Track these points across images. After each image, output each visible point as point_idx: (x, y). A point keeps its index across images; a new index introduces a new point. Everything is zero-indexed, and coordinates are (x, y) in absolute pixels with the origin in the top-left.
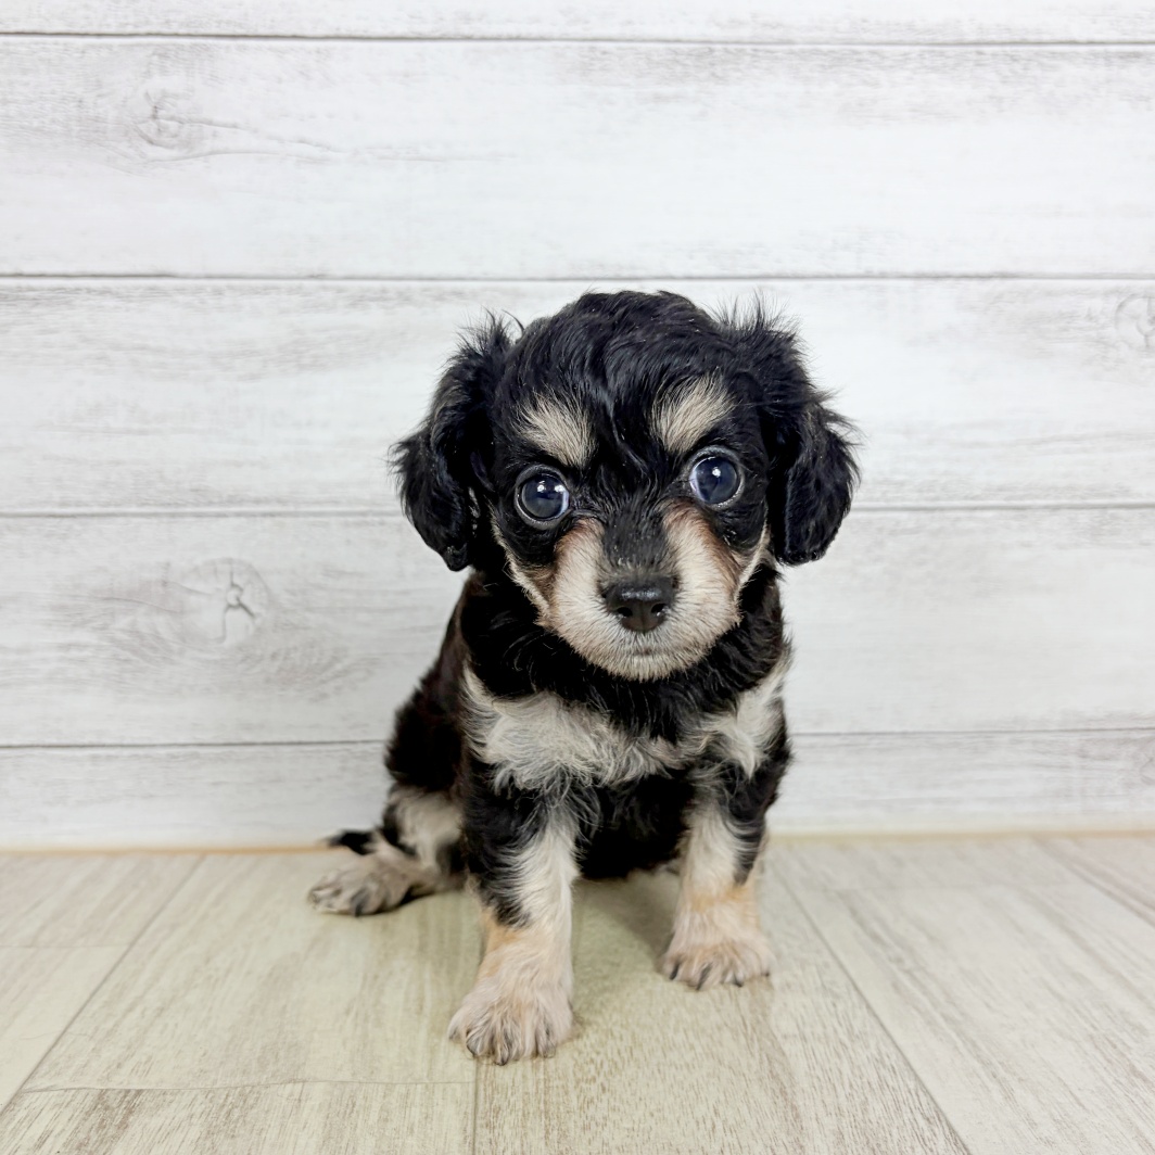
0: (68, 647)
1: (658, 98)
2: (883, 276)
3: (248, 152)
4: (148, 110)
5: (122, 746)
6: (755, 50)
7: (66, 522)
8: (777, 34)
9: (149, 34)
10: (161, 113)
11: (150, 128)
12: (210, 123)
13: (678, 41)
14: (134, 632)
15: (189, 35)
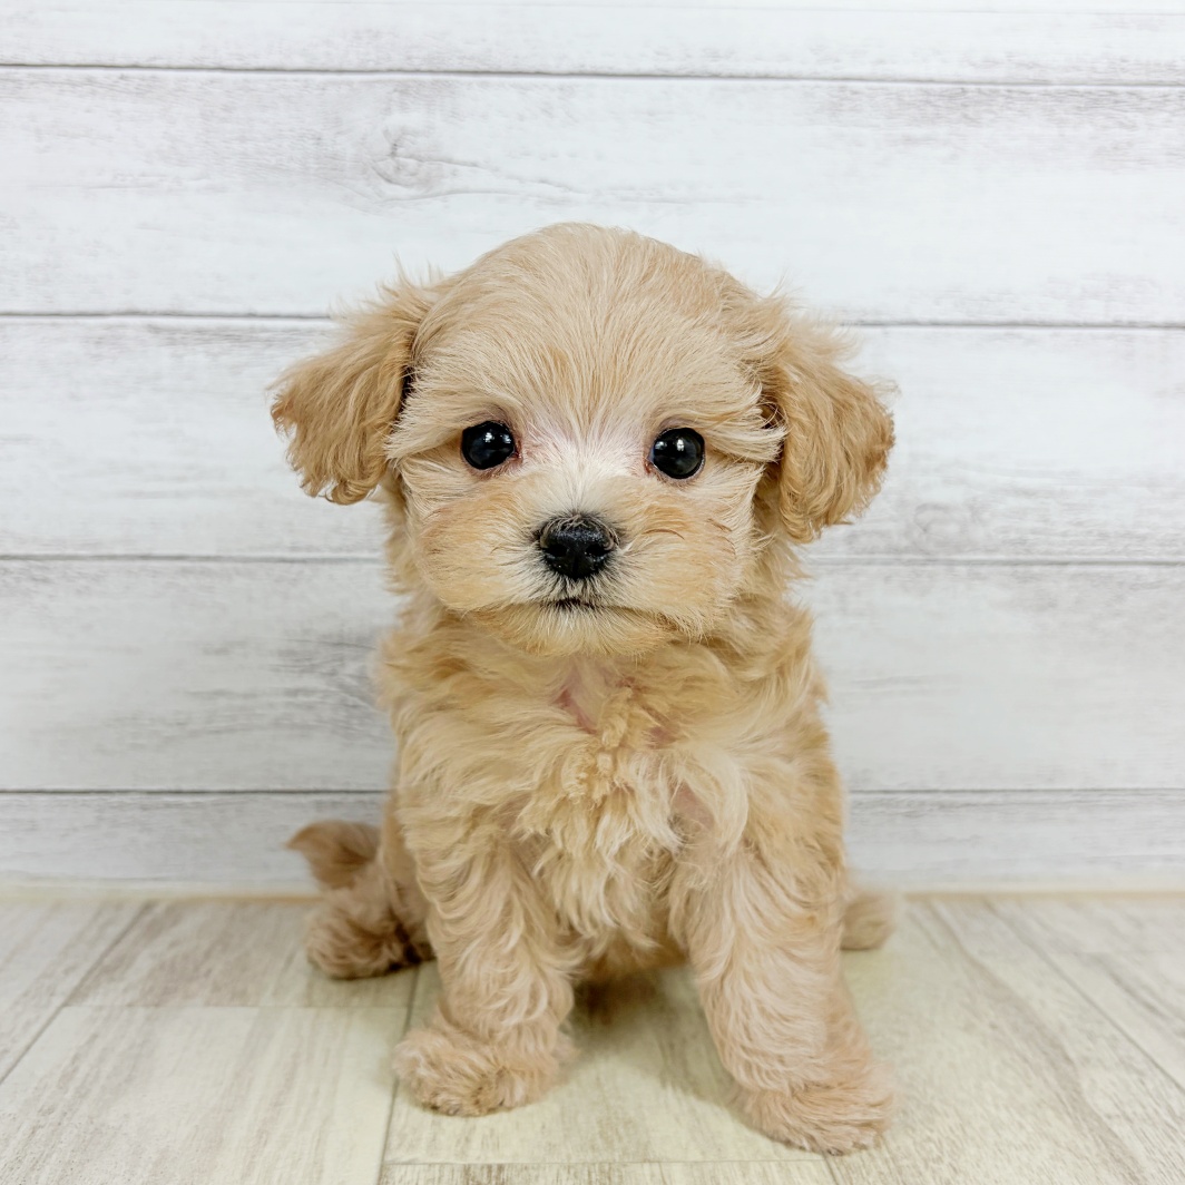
0: (294, 692)
1: (908, 140)
2: (1132, 325)
3: (489, 192)
4: (387, 147)
5: (348, 792)
6: (1009, 91)
7: (296, 567)
8: (1032, 74)
9: (390, 71)
10: (400, 150)
11: (388, 166)
12: (450, 161)
13: (931, 81)
14: (362, 677)
15: (431, 72)
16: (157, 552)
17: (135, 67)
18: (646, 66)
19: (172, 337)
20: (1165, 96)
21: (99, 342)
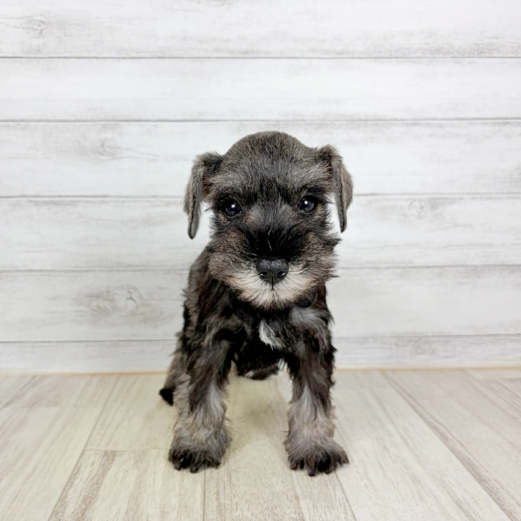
0: (77, 311)
3: (132, 158)
4: (100, 144)
5: (95, 341)
6: (293, 124)
7: (77, 273)
8: (300, 118)
9: (101, 121)
10: (104, 146)
11: (101, 150)
12: (120, 148)
13: (269, 121)
14: (98, 307)
15: (113, 121)
16: (34, 269)
17: (22, 121)
18: (180, 118)
19: (36, 204)
20: (342, 124)
21: (14, 205)
